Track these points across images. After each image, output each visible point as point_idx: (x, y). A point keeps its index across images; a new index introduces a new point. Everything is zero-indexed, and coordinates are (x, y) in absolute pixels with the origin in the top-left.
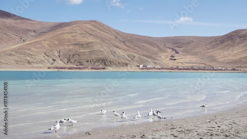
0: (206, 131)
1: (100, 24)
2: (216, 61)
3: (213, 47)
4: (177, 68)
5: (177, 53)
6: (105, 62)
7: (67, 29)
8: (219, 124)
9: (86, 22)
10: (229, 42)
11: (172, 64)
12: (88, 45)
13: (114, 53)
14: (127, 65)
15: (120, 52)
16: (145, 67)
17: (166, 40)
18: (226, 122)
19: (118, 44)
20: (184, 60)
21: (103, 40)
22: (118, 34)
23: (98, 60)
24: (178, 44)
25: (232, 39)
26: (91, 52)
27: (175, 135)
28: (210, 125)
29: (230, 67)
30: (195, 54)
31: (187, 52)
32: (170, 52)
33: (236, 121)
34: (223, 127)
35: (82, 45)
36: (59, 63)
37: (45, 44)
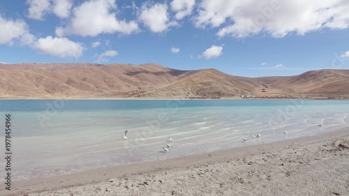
0: (286, 157)
1: (216, 70)
2: (293, 92)
3: (292, 83)
4: (267, 97)
5: (266, 87)
6: (219, 94)
7: (196, 74)
8: (296, 150)
9: (208, 70)
10: (303, 80)
11: (263, 94)
12: (209, 83)
13: (225, 88)
14: (233, 95)
15: (229, 88)
16: (245, 97)
17: (259, 79)
18: (301, 148)
19: (227, 82)
20: (272, 92)
21: (218, 80)
22: (227, 77)
23: (215, 93)
24: (267, 82)
25: (305, 78)
26: (211, 88)
27: (265, 159)
28: (289, 151)
29: (304, 96)
30: (279, 88)
31: (273, 87)
32: (262, 87)
33: (307, 148)
34: (298, 153)
35: (205, 84)
36: (191, 95)
37: (184, 84)
